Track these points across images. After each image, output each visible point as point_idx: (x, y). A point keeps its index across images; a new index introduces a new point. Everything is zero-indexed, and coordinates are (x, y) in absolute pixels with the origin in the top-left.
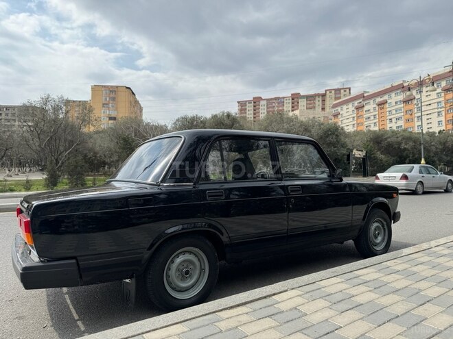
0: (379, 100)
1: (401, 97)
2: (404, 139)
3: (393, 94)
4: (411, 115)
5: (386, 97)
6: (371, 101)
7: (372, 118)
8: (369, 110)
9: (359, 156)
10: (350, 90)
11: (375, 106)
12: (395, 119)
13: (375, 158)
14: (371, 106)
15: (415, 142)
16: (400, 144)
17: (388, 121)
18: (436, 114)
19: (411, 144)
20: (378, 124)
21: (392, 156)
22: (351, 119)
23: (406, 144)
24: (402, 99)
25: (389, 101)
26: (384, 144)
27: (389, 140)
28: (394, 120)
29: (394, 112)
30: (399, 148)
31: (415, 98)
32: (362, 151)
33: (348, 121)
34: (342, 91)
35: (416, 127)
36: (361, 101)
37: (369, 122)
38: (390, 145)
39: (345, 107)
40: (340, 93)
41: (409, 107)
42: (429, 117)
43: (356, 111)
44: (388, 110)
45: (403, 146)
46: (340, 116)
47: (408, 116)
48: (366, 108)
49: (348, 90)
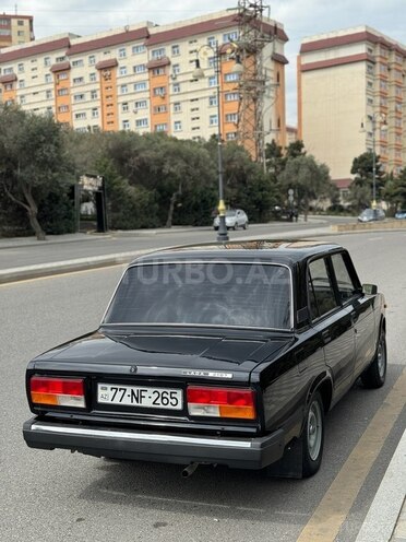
0: (101, 57)
1: (145, 57)
2: (168, 153)
3: (129, 49)
4: (163, 98)
5: (114, 54)
6: (85, 59)
7: (88, 97)
8: (81, 79)
9: (90, 188)
10: (31, 21)
11: (93, 70)
12: (134, 103)
13: (120, 193)
14: (85, 68)
15: (187, 161)
16: (161, 163)
17: (120, 107)
18: (207, 100)
19: (181, 164)
20: (99, 111)
21: (148, 188)
22: (43, 96)
23: (172, 165)
24: (146, 62)
25: (121, 63)
26: (133, 162)
27: (143, 155)
28: (132, 106)
29: (131, 89)
30: (160, 171)
31: (169, 64)
32: (95, 177)
33: (36, 98)
34: (14, 22)
35: (173, 124)
36: (62, 54)
37: (83, 106)
38: (144, 167)
39: (28, 64)
40: (9, 27)
41: (159, 81)
42: (195, 105)
43: (52, 78)
44: (120, 82)
45: (167, 168)
46: (17, 85)
47: (158, 101)
48: (75, 73)
49: (26, 22)
